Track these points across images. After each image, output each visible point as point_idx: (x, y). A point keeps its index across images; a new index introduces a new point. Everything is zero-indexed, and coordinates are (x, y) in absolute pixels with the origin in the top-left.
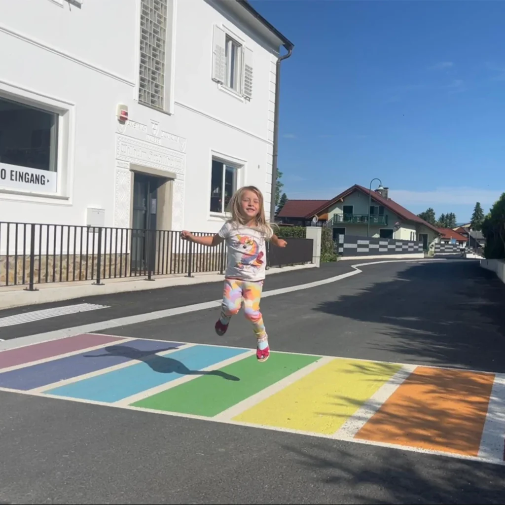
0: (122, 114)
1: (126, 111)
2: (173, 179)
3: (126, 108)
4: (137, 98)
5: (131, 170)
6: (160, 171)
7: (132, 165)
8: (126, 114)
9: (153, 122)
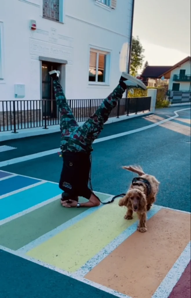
0: (32, 26)
1: (35, 24)
2: (65, 64)
3: (35, 22)
4: (42, 15)
5: (40, 60)
6: (58, 60)
7: (40, 57)
8: (35, 25)
9: (53, 29)
